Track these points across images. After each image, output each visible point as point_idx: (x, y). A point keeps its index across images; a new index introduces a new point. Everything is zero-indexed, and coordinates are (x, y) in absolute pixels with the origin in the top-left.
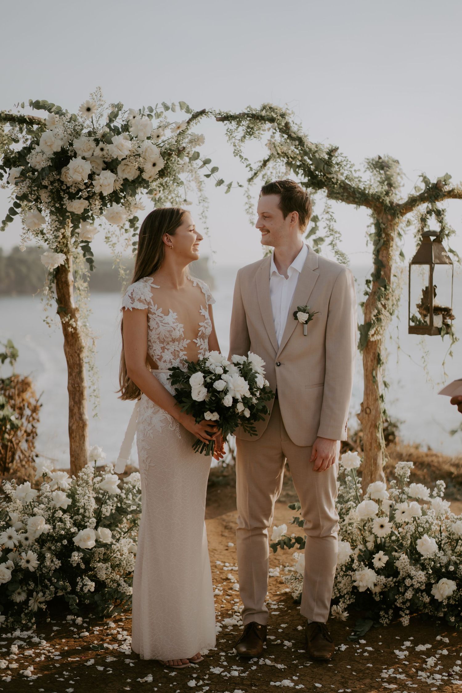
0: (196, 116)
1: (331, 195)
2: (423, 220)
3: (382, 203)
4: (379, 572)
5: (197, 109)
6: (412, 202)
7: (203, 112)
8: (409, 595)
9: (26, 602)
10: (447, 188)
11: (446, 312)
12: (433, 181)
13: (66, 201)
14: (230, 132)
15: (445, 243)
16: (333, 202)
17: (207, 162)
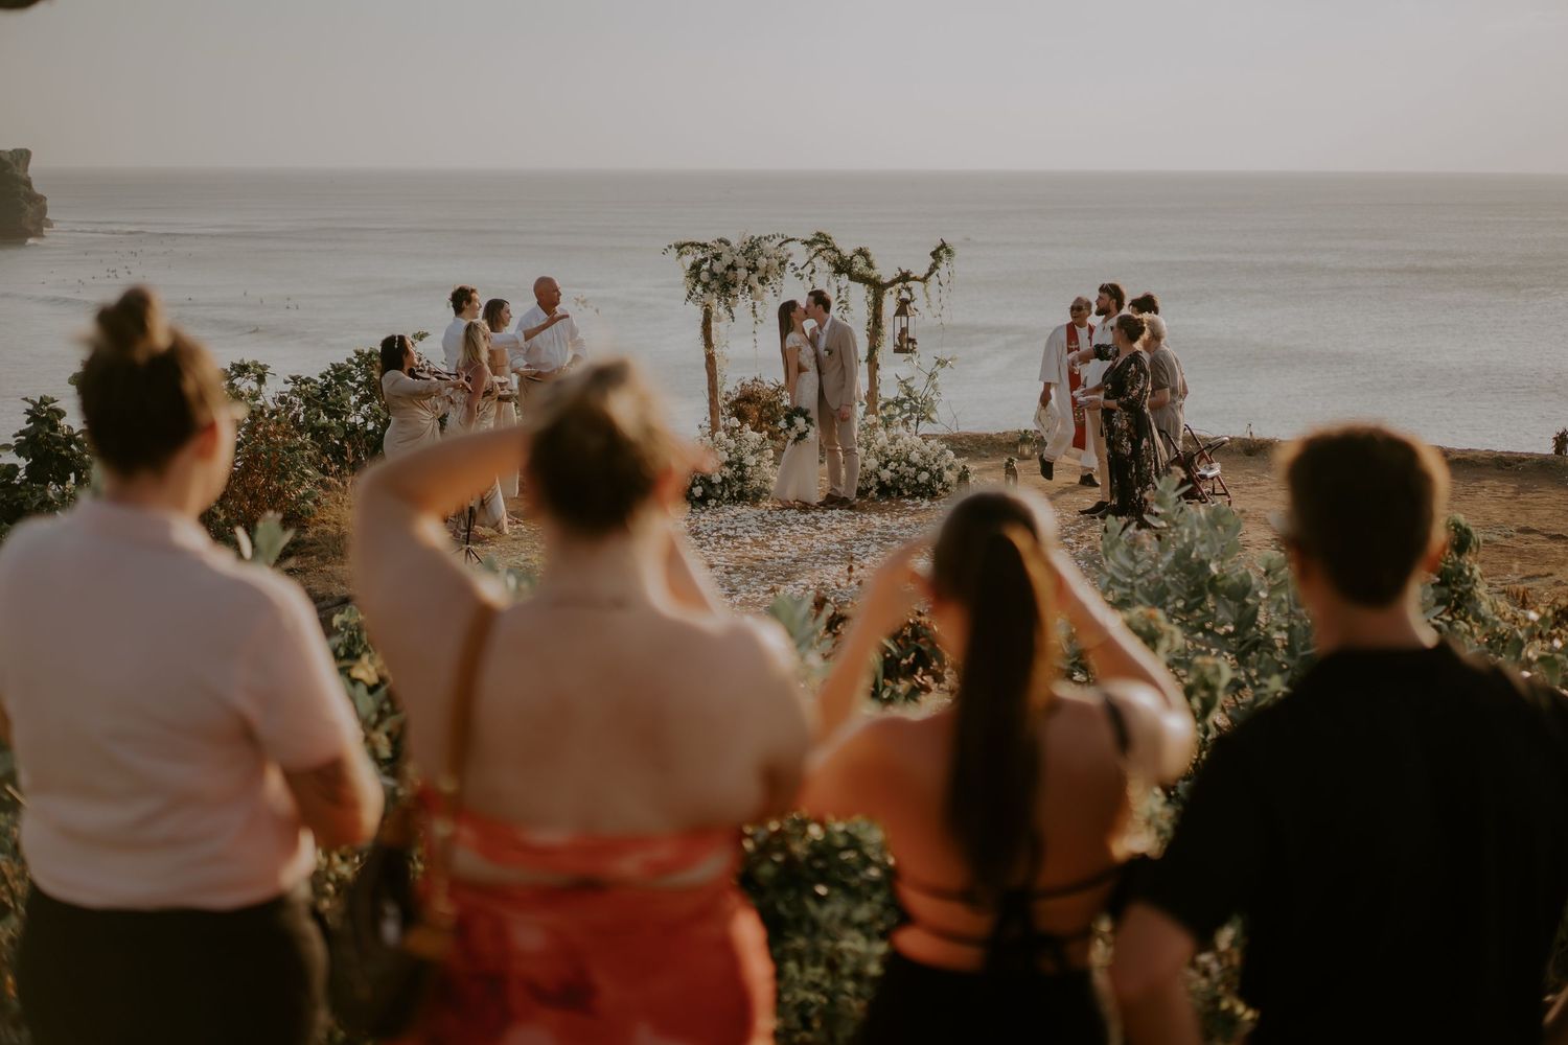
0: (787, 241)
1: (852, 278)
2: (899, 292)
3: (878, 283)
4: (891, 471)
5: (790, 237)
6: (892, 283)
7: (793, 240)
8: (907, 480)
9: (722, 494)
10: (912, 276)
11: (913, 341)
12: (904, 271)
13: (731, 288)
14: (808, 250)
15: (912, 305)
16: (852, 284)
17: (792, 264)
